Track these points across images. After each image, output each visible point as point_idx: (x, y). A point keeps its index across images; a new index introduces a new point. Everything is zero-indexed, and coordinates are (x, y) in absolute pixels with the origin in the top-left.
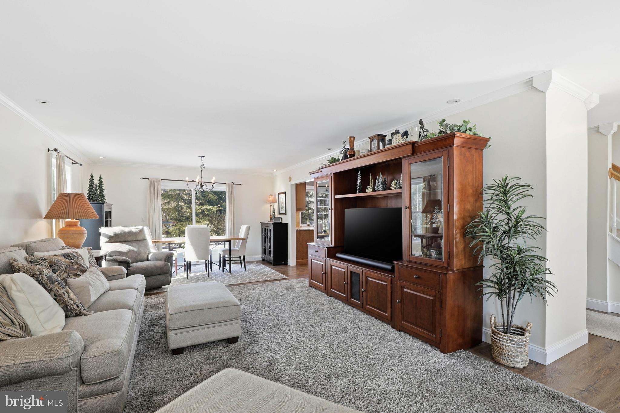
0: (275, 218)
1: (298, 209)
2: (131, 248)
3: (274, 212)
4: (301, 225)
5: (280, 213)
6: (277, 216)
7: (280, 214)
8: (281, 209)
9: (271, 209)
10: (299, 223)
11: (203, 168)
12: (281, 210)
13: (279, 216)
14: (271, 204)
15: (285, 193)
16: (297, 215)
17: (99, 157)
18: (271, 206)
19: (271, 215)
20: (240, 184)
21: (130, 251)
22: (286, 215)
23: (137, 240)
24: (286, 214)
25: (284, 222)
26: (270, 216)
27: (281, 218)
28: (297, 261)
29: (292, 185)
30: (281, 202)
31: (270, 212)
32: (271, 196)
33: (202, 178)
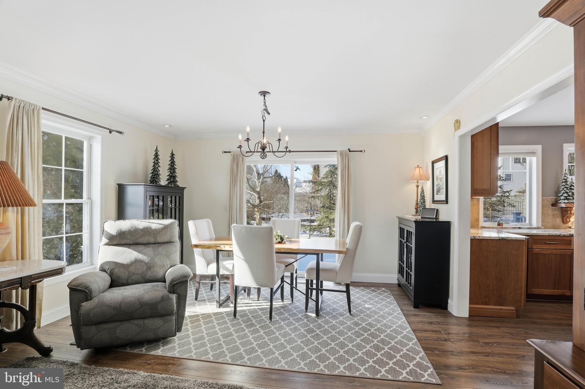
0: (424, 208)
1: (475, 192)
2: (140, 256)
3: (423, 197)
4: (482, 223)
5: (435, 199)
6: (430, 205)
7: (434, 201)
8: (438, 191)
9: (418, 192)
10: (478, 220)
11: (266, 114)
12: (437, 194)
13: (434, 206)
14: (418, 182)
15: (446, 158)
16: (475, 205)
17: (164, 125)
18: (418, 186)
19: (417, 204)
20: (361, 151)
21: (137, 261)
22: (447, 203)
23: (157, 242)
24: (446, 201)
25: (442, 218)
26: (415, 204)
27: (437, 210)
28: (470, 308)
29: (462, 137)
30: (437, 178)
31: (416, 199)
32: (417, 169)
33: (264, 132)
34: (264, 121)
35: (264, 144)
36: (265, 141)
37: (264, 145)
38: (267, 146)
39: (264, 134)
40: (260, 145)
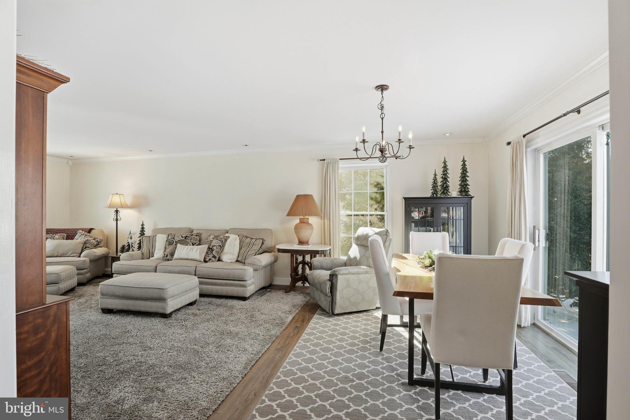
33: (382, 132)
34: (382, 119)
35: (383, 145)
36: (384, 143)
37: (382, 147)
38: (387, 147)
39: (382, 134)
40: (378, 147)
